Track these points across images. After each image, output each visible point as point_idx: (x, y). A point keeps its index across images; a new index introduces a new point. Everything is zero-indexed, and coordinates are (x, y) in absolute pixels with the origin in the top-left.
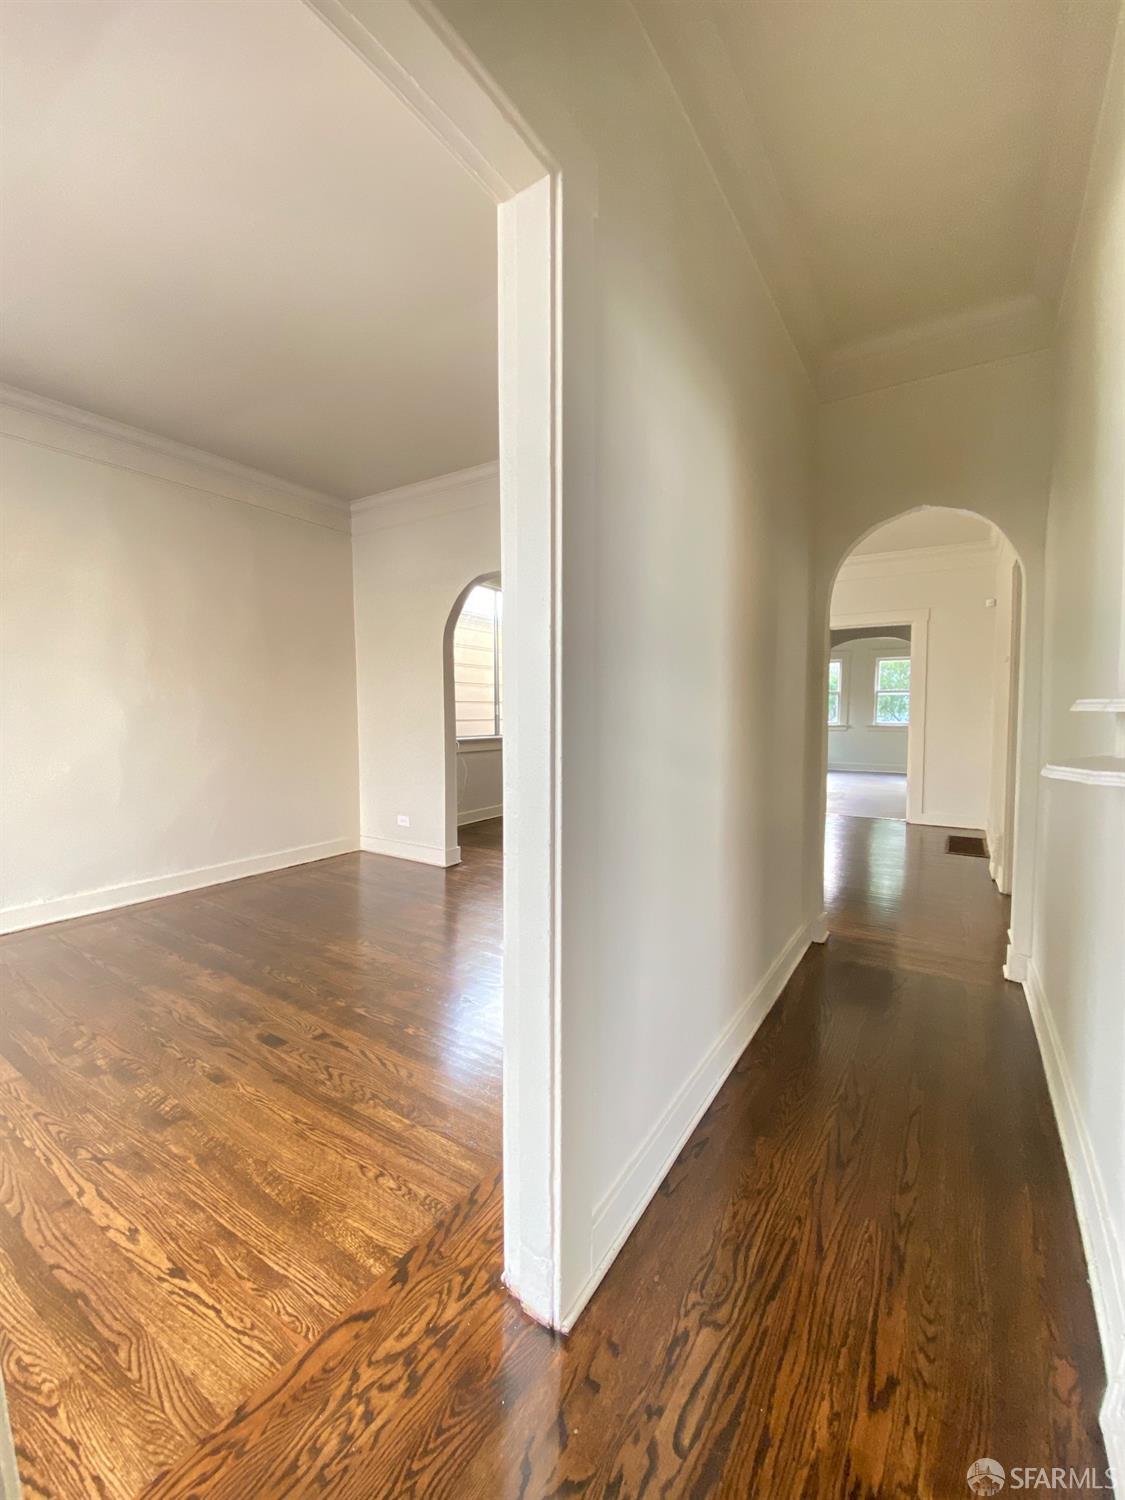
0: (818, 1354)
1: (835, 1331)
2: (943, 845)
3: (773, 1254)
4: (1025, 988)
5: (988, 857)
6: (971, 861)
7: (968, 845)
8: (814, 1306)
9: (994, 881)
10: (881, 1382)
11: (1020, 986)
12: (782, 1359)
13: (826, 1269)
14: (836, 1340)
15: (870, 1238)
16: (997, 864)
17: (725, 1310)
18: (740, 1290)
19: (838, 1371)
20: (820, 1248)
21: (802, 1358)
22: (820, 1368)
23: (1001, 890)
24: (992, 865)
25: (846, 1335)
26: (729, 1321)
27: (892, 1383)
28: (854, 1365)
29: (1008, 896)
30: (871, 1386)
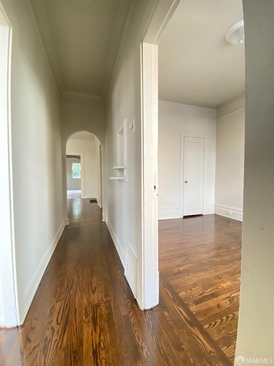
0: (82, 292)
1: (84, 287)
2: (89, 202)
3: (69, 282)
4: (106, 222)
5: (98, 203)
6: (94, 204)
7: (94, 201)
8: (79, 285)
9: (99, 206)
10: (93, 289)
11: (105, 222)
12: (75, 297)
13: (80, 279)
14: (85, 288)
15: (87, 270)
16: (99, 203)
17: (61, 297)
18: (64, 292)
19: (86, 292)
20: (78, 276)
21: (79, 294)
22: (83, 294)
23: (100, 207)
24: (98, 204)
25: (86, 286)
26: (63, 298)
27: (95, 288)
28: (88, 289)
29: (102, 209)
30: (92, 290)
